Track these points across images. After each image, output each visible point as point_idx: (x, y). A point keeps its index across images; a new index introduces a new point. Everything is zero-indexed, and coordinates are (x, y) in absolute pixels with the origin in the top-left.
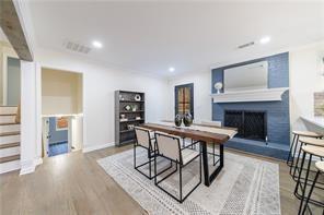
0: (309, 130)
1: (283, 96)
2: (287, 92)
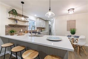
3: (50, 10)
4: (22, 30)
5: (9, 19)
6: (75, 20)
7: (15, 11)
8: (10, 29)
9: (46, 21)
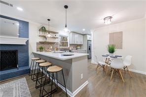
0: (35, 57)
1: (26, 42)
2: (28, 41)
3: (66, 26)
4: (51, 47)
5: (39, 36)
6: (122, 32)
7: (45, 28)
8: (40, 46)
9: (84, 35)
